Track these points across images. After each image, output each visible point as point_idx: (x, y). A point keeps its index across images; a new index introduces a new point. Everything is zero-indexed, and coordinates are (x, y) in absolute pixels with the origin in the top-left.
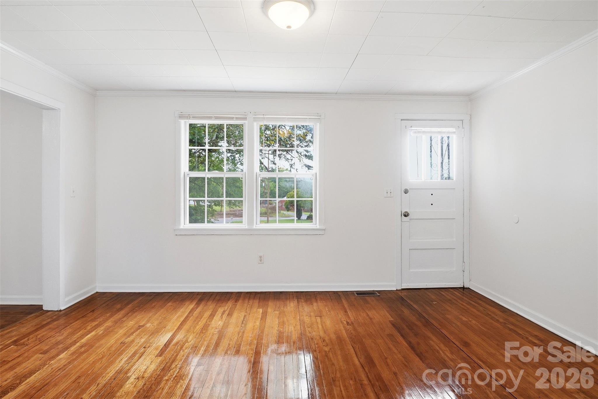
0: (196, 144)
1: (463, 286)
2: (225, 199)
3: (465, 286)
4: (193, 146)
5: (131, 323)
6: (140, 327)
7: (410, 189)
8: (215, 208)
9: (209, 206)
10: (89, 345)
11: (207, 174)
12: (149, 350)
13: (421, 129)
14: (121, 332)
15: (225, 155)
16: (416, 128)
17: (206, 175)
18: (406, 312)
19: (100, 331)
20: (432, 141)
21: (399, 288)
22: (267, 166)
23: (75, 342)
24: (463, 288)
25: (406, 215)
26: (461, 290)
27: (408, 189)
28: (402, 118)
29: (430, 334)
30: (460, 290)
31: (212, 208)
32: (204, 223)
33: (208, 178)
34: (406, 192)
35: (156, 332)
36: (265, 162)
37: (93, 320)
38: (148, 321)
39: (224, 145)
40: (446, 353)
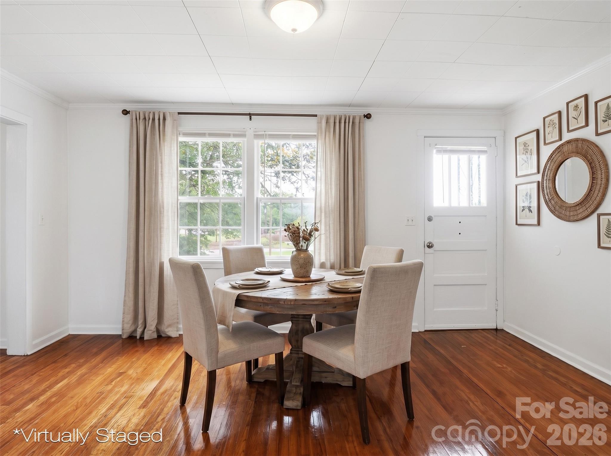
0: (188, 164)
1: (496, 328)
2: (220, 227)
3: (498, 328)
4: (184, 167)
5: (110, 370)
6: (121, 374)
7: (434, 216)
8: (209, 238)
9: (202, 236)
10: (61, 395)
11: (199, 199)
12: (131, 401)
13: (447, 147)
14: (98, 379)
15: (222, 178)
16: (441, 147)
17: (198, 201)
18: (431, 358)
19: (74, 378)
20: (460, 161)
21: (423, 330)
22: (269, 190)
23: (44, 391)
24: (496, 330)
25: (430, 246)
26: (494, 332)
27: (433, 217)
28: (426, 135)
29: (458, 383)
30: (492, 331)
31: (206, 239)
32: (196, 254)
33: (201, 204)
34: (430, 219)
35: (139, 380)
36: (268, 185)
37: (65, 367)
38: (129, 368)
39: (219, 166)
40: (476, 404)
